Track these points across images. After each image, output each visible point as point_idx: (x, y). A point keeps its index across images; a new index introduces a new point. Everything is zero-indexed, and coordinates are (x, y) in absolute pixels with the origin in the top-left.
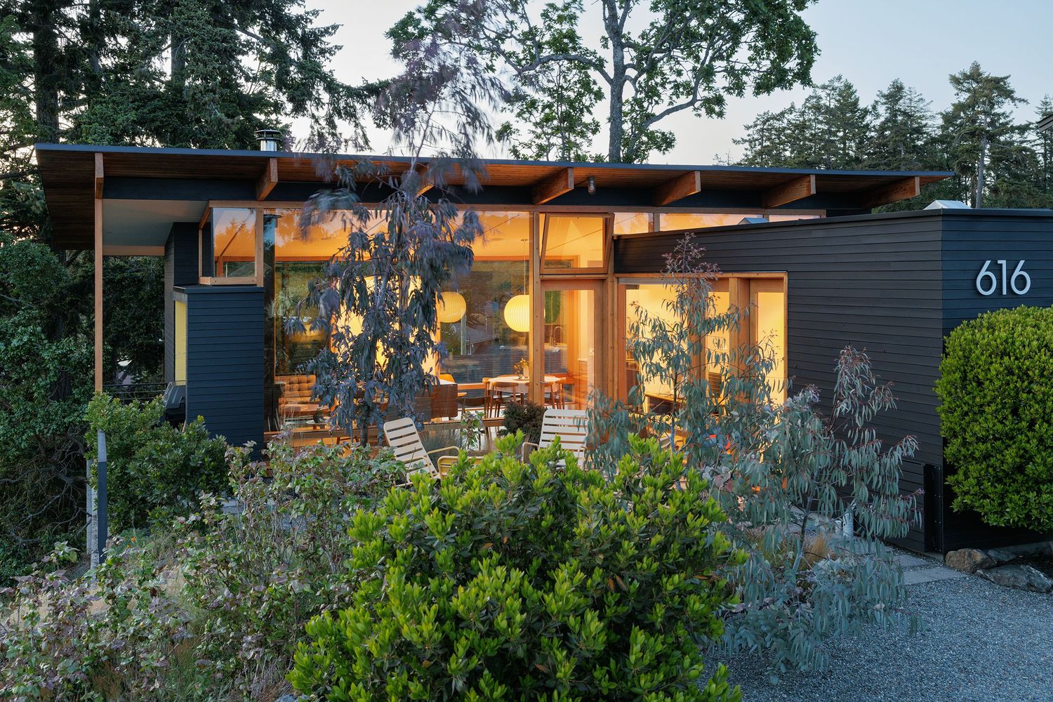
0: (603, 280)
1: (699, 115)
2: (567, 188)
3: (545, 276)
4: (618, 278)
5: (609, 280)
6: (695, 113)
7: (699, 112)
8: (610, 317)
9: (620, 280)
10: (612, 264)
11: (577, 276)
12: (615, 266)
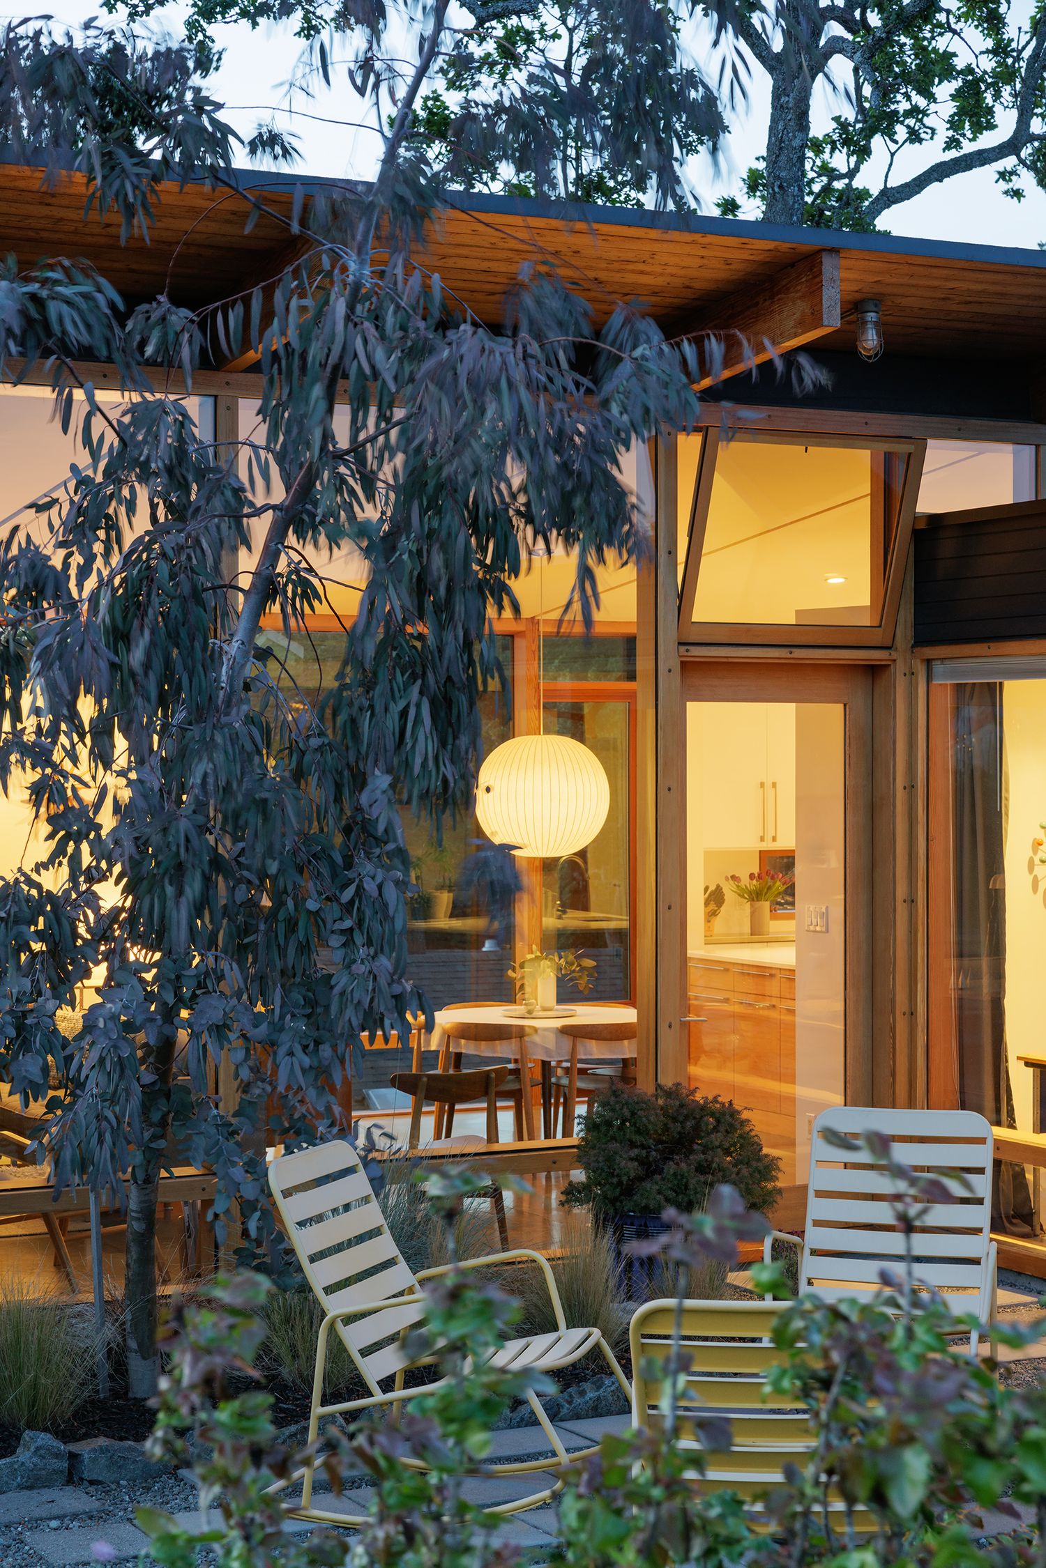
0: (874, 672)
1: (1017, 194)
2: (817, 321)
3: (696, 651)
4: (928, 662)
5: (900, 668)
6: (1003, 186)
7: (1016, 183)
8: (900, 795)
9: (938, 668)
10: (906, 616)
11: (799, 653)
12: (918, 623)
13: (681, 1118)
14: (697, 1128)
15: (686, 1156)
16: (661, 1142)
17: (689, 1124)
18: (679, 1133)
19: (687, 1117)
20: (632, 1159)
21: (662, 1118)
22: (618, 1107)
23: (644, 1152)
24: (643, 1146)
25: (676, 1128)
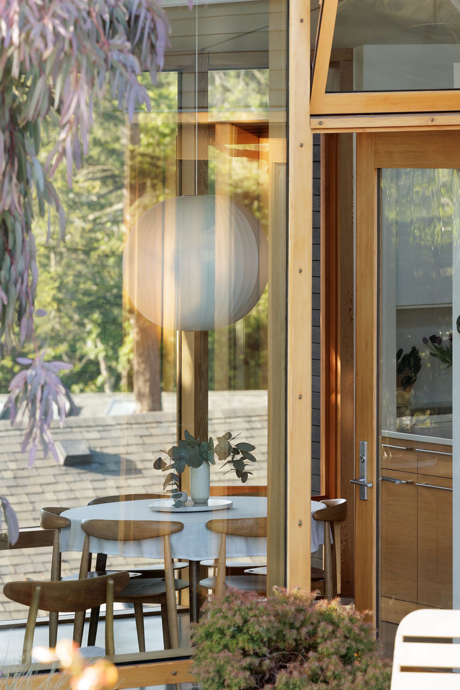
13: (297, 624)
14: (313, 634)
15: (302, 664)
16: (277, 649)
17: (304, 631)
18: (296, 640)
19: (303, 624)
20: (245, 669)
21: (276, 624)
22: (230, 614)
23: (256, 661)
24: (256, 654)
25: (291, 635)
